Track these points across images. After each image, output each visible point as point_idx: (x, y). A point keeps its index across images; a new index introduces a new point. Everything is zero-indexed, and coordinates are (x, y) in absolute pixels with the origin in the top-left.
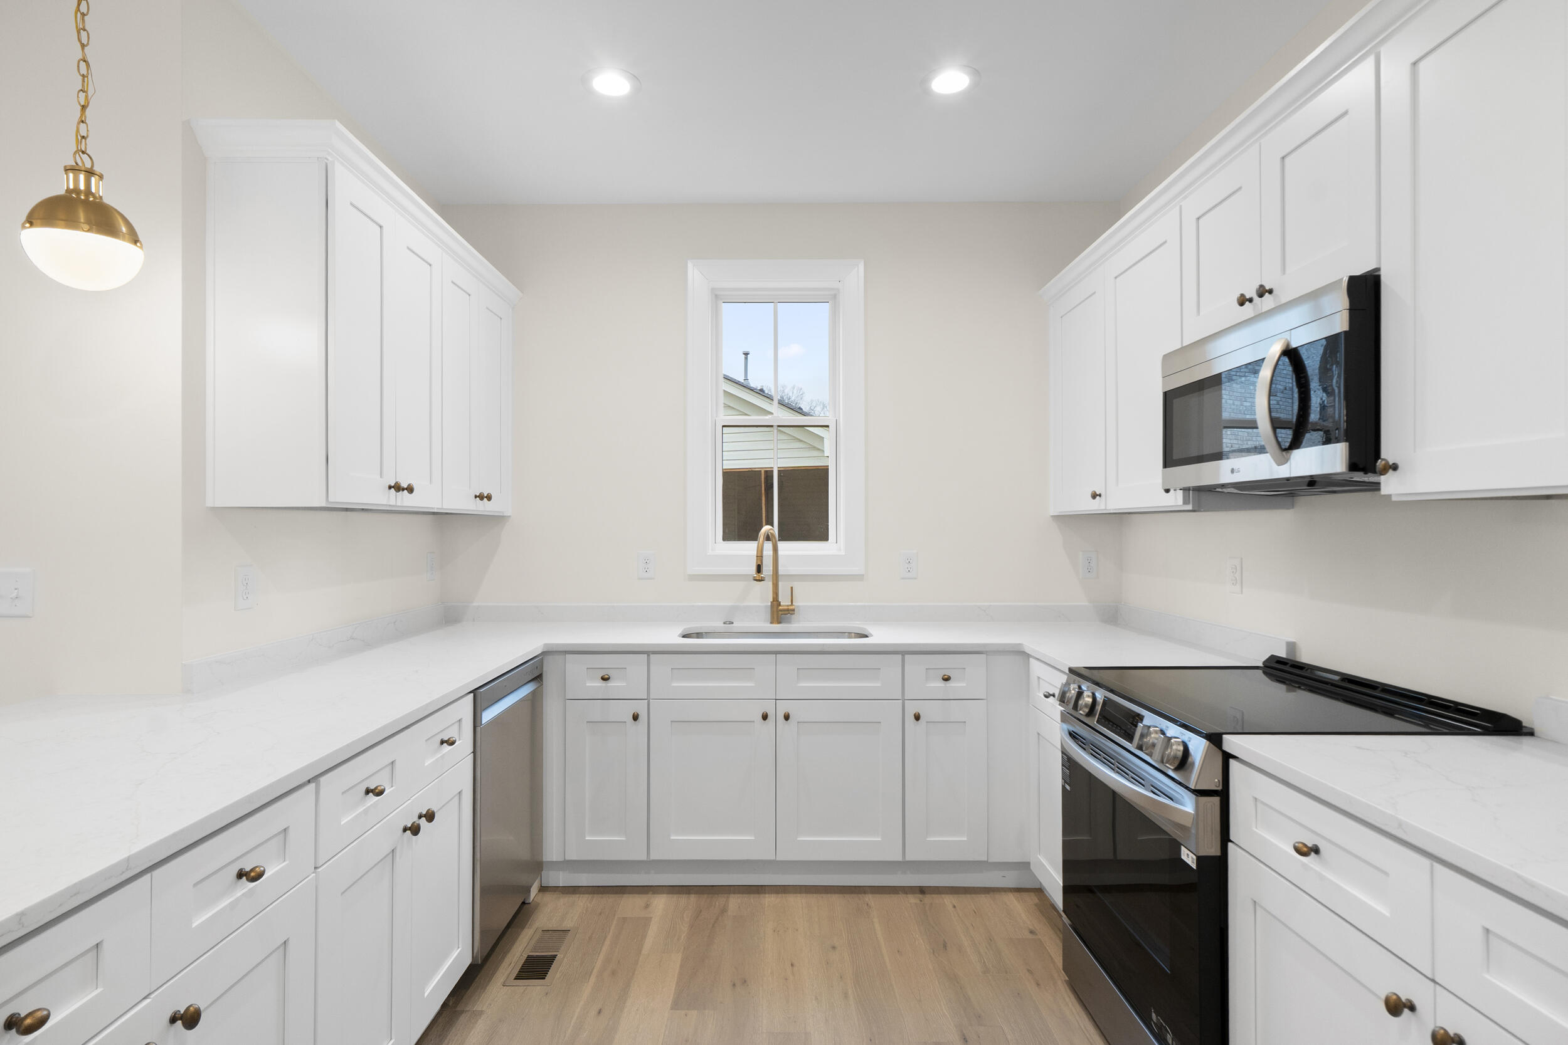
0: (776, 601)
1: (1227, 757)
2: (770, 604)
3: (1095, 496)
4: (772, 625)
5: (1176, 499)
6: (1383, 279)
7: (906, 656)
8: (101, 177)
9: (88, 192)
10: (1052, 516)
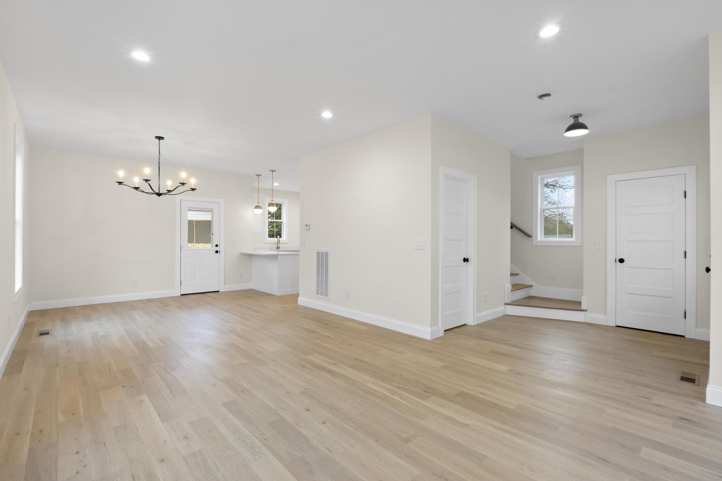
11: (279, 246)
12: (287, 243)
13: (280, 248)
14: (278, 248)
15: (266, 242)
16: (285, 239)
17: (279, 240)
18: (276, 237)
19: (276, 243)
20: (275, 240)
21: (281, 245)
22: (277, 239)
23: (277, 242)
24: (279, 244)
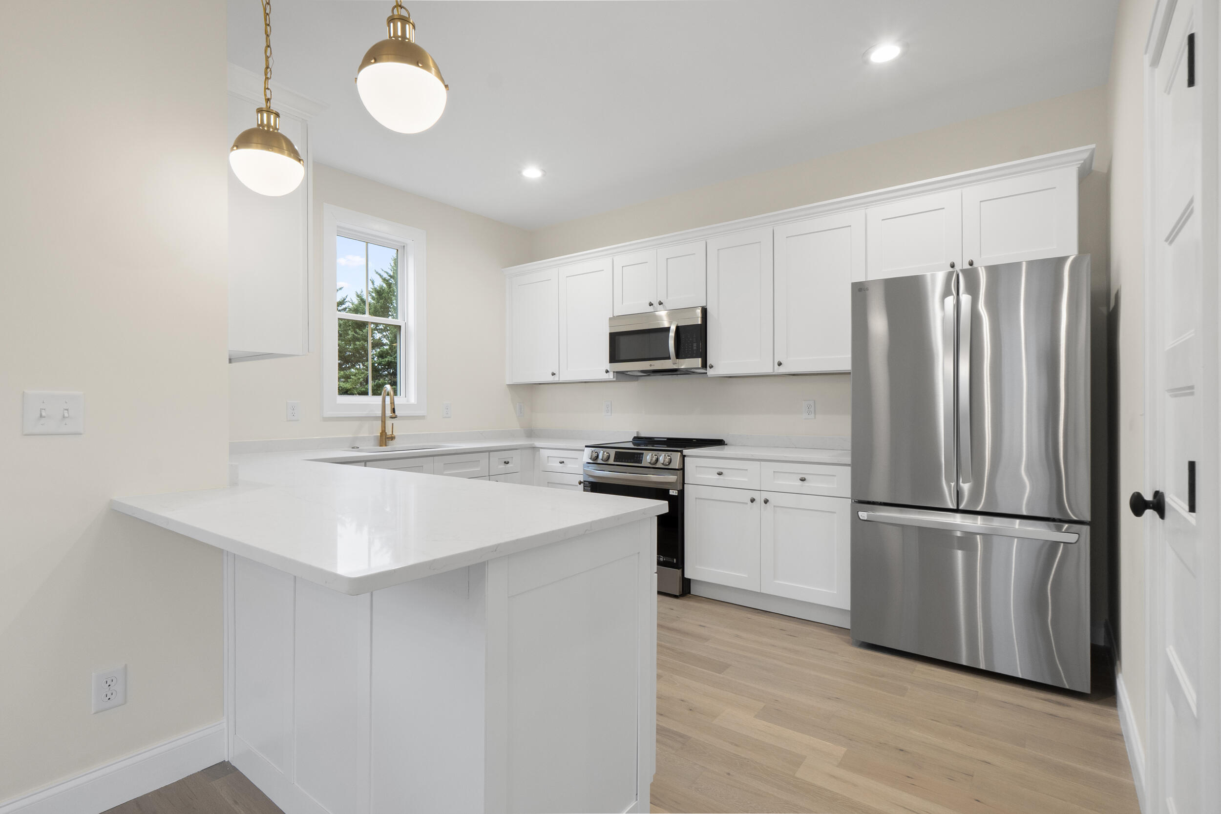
0: (383, 432)
1: (684, 456)
2: (379, 435)
3: (553, 374)
4: (381, 447)
5: (611, 376)
6: (708, 309)
7: (491, 453)
8: (277, 115)
9: (269, 125)
10: (507, 385)
11: (389, 432)
12: (422, 417)
13: (392, 438)
14: (385, 439)
15: (328, 413)
16: (412, 399)
17: (392, 403)
18: (377, 391)
19: (376, 418)
20: (372, 403)
21: (398, 428)
22: (379, 399)
23: (379, 413)
24: (389, 423)
